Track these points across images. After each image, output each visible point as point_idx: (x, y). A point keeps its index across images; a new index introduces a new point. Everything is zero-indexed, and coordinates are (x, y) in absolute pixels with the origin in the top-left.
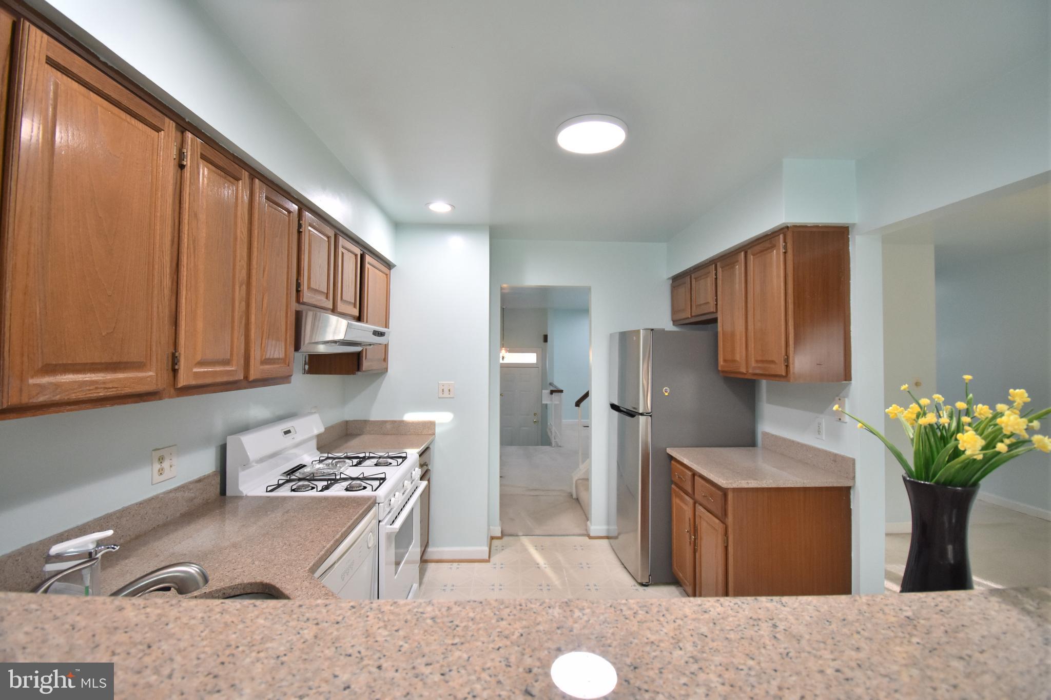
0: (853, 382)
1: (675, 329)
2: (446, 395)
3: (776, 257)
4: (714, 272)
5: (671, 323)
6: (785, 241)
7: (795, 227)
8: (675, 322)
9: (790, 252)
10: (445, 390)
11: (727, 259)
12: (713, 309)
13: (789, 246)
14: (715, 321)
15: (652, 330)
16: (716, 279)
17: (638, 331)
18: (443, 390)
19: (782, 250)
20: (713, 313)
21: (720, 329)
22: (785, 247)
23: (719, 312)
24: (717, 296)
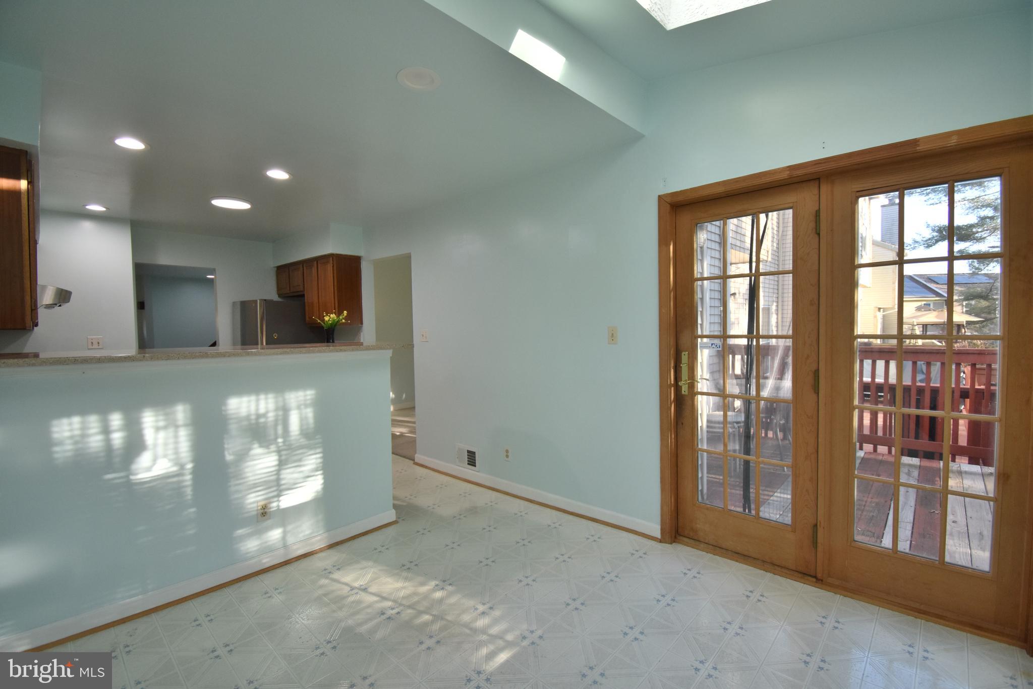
0: (363, 325)
1: (280, 300)
2: (95, 346)
3: (329, 267)
4: (302, 269)
5: (277, 296)
6: (333, 261)
7: (337, 254)
8: (280, 295)
9: (335, 266)
10: (94, 343)
11: (309, 262)
12: (302, 289)
13: (335, 263)
14: (303, 296)
15: (265, 300)
16: (303, 273)
17: (256, 301)
18: (92, 343)
19: (332, 265)
20: (302, 291)
21: (306, 301)
22: (333, 264)
23: (305, 292)
24: (304, 282)
